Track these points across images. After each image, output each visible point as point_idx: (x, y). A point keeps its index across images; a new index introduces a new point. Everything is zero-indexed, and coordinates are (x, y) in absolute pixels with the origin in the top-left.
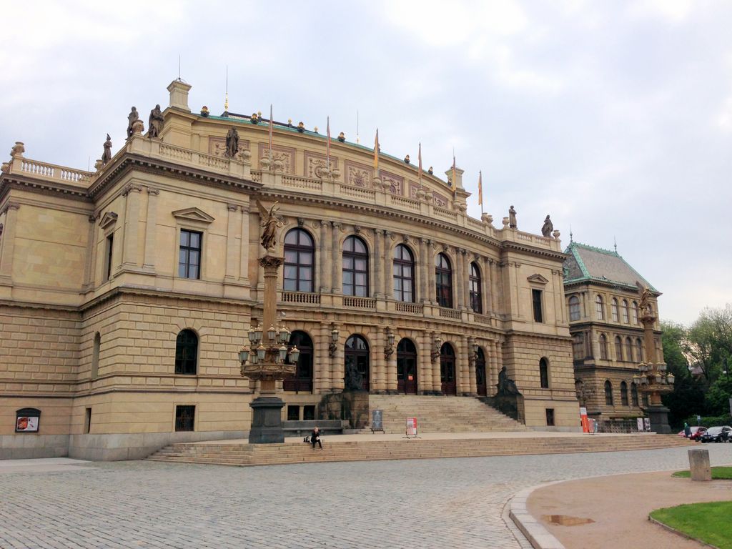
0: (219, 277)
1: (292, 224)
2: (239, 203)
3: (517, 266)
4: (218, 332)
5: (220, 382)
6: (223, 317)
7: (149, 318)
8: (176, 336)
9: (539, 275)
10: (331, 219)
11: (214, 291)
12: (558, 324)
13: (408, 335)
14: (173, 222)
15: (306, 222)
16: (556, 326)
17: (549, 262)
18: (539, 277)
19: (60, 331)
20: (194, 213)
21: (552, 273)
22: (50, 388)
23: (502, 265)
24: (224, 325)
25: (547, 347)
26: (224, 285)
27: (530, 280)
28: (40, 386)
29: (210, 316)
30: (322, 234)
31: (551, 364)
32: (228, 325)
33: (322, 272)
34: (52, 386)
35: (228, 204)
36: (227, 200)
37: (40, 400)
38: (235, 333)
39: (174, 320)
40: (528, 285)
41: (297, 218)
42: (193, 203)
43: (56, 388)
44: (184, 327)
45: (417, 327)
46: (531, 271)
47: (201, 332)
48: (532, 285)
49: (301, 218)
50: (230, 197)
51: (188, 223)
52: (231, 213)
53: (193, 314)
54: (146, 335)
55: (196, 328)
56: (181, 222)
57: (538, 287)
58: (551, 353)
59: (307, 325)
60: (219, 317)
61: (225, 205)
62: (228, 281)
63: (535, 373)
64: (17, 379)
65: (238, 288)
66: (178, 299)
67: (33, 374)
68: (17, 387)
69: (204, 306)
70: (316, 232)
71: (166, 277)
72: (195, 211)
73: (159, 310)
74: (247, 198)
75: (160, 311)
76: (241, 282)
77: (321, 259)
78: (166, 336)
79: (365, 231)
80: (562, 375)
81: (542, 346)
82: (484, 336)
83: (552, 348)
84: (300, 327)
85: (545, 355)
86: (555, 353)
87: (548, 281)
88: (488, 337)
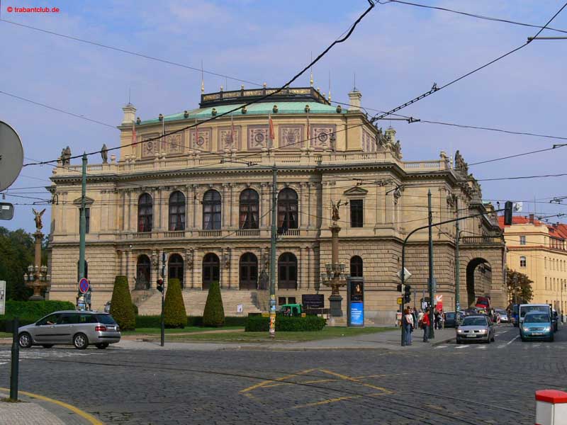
0: (98, 230)
2: (107, 188)
3: (333, 183)
4: (96, 260)
6: (98, 252)
7: (64, 256)
10: (159, 185)
11: (95, 239)
13: (211, 251)
14: (75, 206)
15: (147, 190)
18: (357, 189)
24: (98, 256)
25: (362, 247)
26: (99, 235)
27: (347, 193)
31: (364, 261)
32: (101, 256)
36: (100, 188)
39: (75, 256)
40: (345, 197)
45: (215, 246)
46: (348, 185)
47: (88, 261)
48: (350, 197)
50: (102, 186)
52: (103, 194)
54: (64, 265)
56: (78, 205)
57: (357, 197)
58: (364, 252)
60: (96, 252)
61: (99, 191)
62: (102, 232)
65: (106, 236)
70: (153, 194)
71: (72, 235)
74: (112, 184)
75: (68, 253)
76: (109, 232)
78: (72, 264)
80: (376, 269)
81: (355, 248)
82: (286, 245)
83: (366, 247)
84: (143, 253)
85: (356, 253)
86: (370, 252)
87: (367, 191)
88: (292, 245)
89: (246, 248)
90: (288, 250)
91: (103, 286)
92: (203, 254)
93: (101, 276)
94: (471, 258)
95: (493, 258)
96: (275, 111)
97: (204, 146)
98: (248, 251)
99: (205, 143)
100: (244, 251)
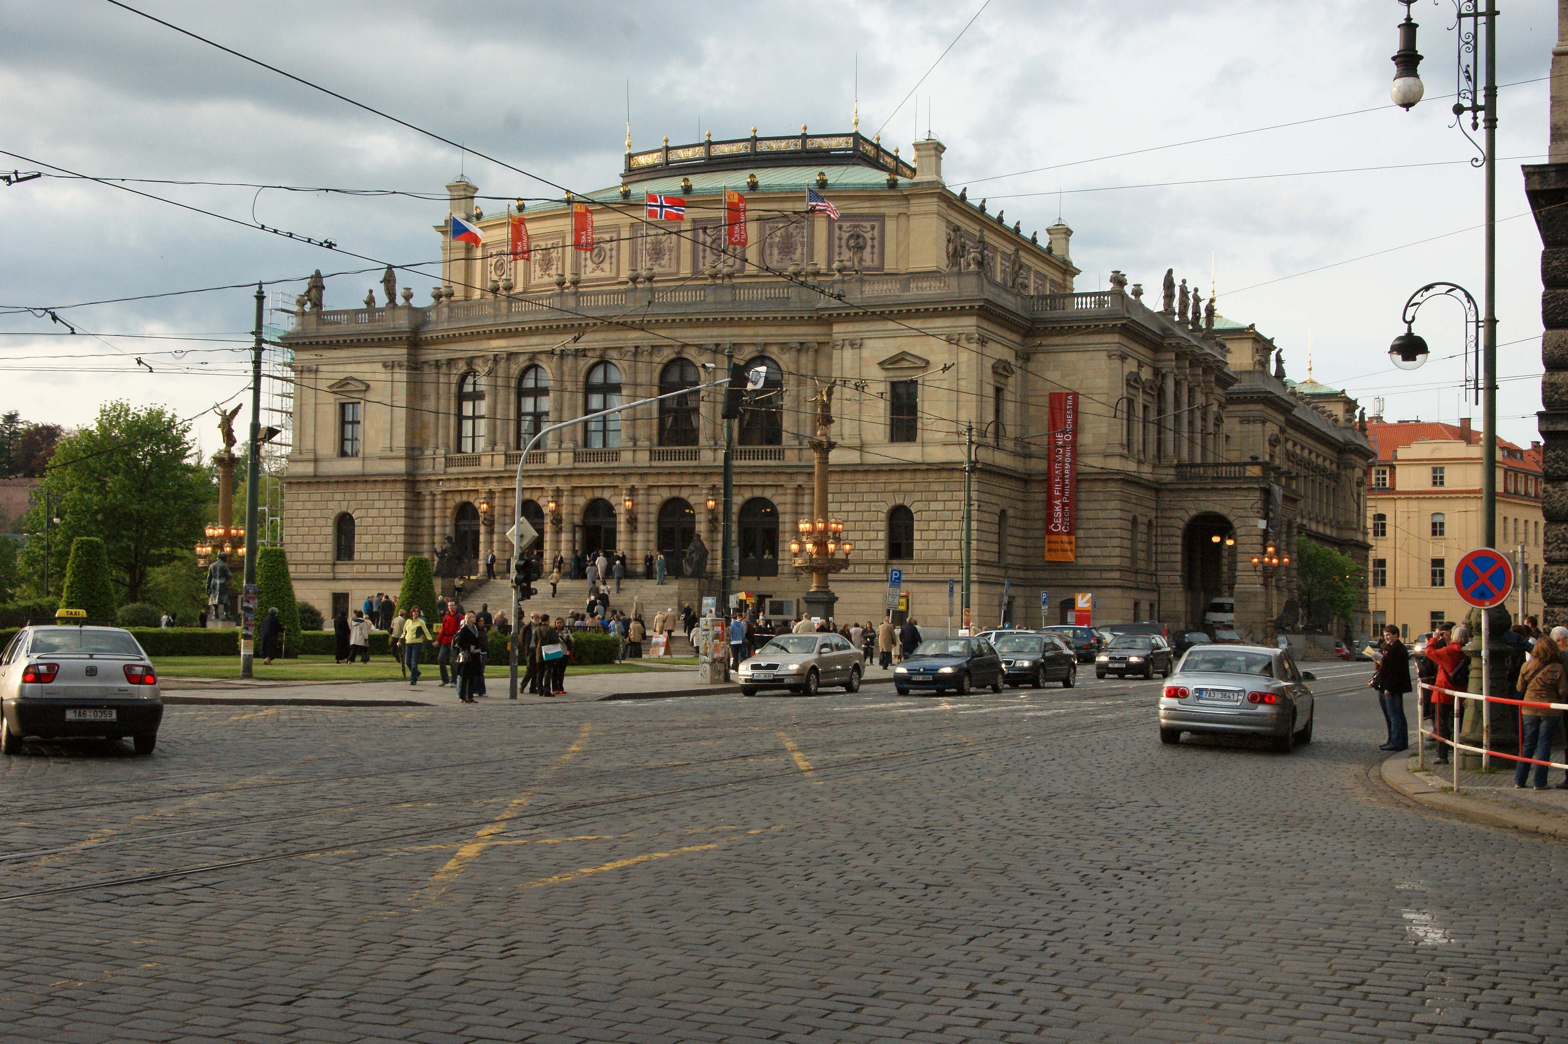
0: (377, 451)
2: (395, 358)
3: (856, 344)
4: (371, 513)
5: (373, 568)
6: (376, 496)
7: (309, 505)
8: (332, 521)
11: (371, 468)
12: (951, 439)
13: (598, 494)
14: (329, 398)
16: (944, 444)
17: (939, 323)
18: (905, 357)
20: (351, 383)
21: (949, 341)
24: (376, 504)
25: (910, 487)
26: (380, 459)
27: (883, 365)
29: (365, 495)
30: (488, 373)
31: (917, 516)
32: (381, 504)
35: (385, 362)
36: (383, 359)
39: (331, 505)
40: (880, 374)
41: (467, 359)
42: (351, 370)
44: (338, 511)
45: (607, 482)
46: (889, 348)
47: (355, 514)
48: (891, 374)
49: (471, 358)
50: (386, 353)
51: (343, 396)
52: (389, 373)
53: (347, 496)
54: (308, 523)
55: (349, 510)
56: (337, 396)
57: (905, 376)
58: (918, 496)
59: (472, 494)
60: (372, 496)
61: (382, 364)
62: (381, 454)
63: (873, 535)
69: (359, 486)
71: (325, 460)
72: (349, 380)
74: (405, 349)
75: (316, 497)
78: (323, 522)
79: (543, 357)
80: (941, 535)
81: (896, 486)
82: (757, 480)
83: (921, 487)
84: (465, 498)
85: (899, 501)
86: (930, 496)
87: (928, 362)
88: (770, 480)
89: (670, 487)
90: (758, 493)
91: (385, 568)
92: (581, 501)
93: (383, 547)
94: (1193, 513)
95: (1242, 513)
96: (753, 186)
97: (606, 266)
98: (675, 493)
99: (607, 259)
100: (666, 494)
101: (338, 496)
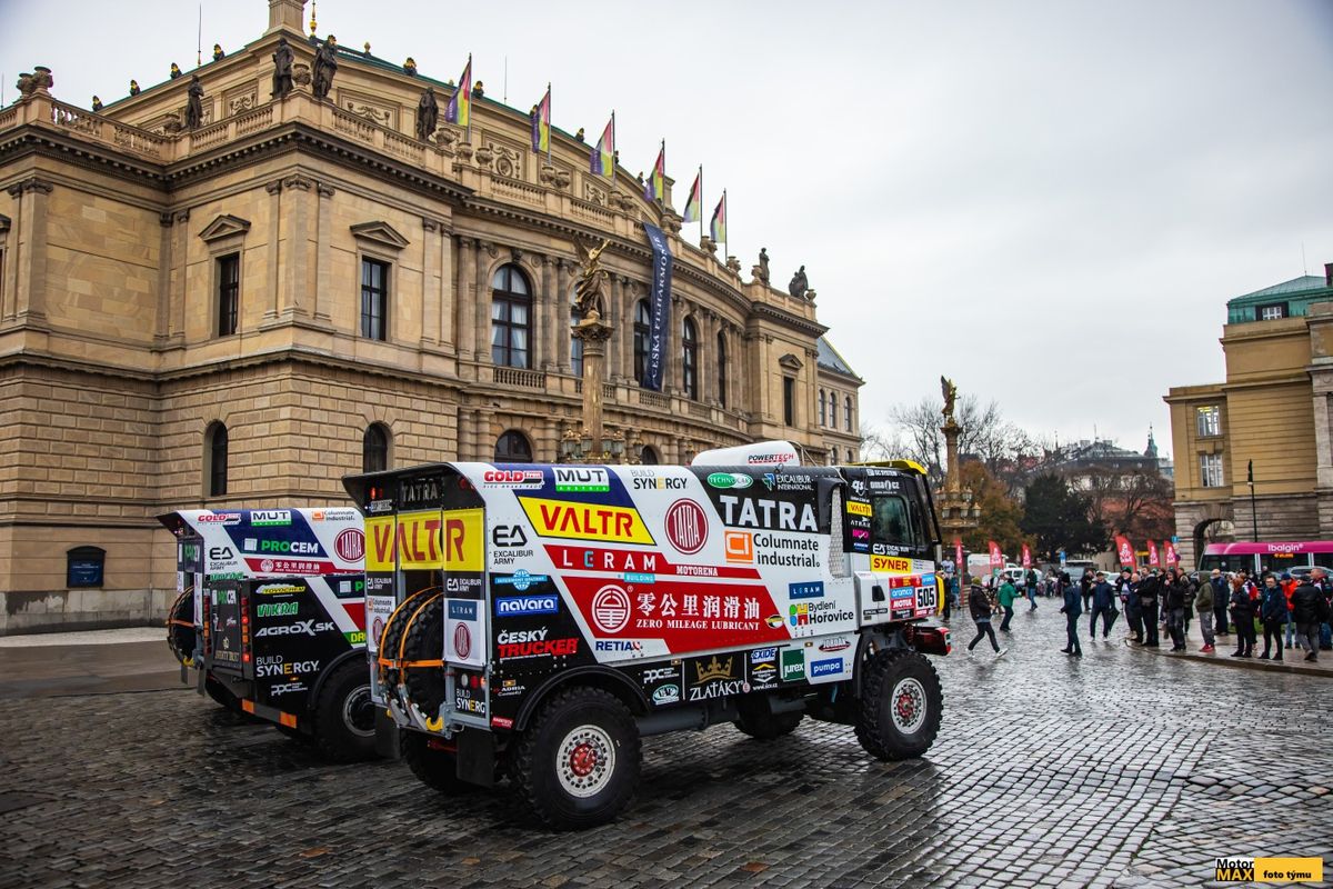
0: (414, 339)
1: (504, 258)
2: (438, 219)
3: (769, 341)
4: (417, 429)
6: (421, 405)
7: (328, 404)
8: (363, 434)
9: (793, 356)
10: (559, 254)
11: (407, 362)
12: (812, 429)
14: (351, 244)
15: (524, 257)
16: (809, 432)
17: (803, 337)
18: (792, 358)
19: (128, 414)
20: (381, 232)
21: (806, 352)
22: (115, 511)
23: (750, 338)
24: (424, 418)
26: (422, 352)
27: (782, 361)
28: (101, 507)
29: (405, 402)
30: (546, 277)
32: (428, 418)
33: (546, 339)
34: (118, 507)
35: (423, 218)
36: (423, 214)
37: (103, 530)
38: (437, 431)
39: (360, 408)
40: (779, 370)
41: (512, 249)
42: (377, 213)
43: (126, 511)
44: (372, 420)
45: (665, 429)
46: (784, 350)
47: (396, 428)
48: (784, 370)
49: (518, 249)
50: (427, 207)
51: (372, 248)
52: (428, 235)
53: (385, 399)
54: (324, 432)
55: (387, 421)
56: (362, 245)
57: (790, 373)
59: (526, 421)
60: (416, 404)
61: (420, 220)
62: (427, 346)
64: (65, 496)
65: (440, 359)
66: (365, 374)
67: (88, 487)
68: (64, 508)
69: (398, 386)
70: (537, 273)
71: (345, 337)
72: (381, 227)
73: (339, 390)
74: (447, 211)
75: (339, 392)
76: (443, 350)
77: (543, 317)
78: (349, 433)
84: (517, 425)
87: (802, 366)
101: (371, 397)
